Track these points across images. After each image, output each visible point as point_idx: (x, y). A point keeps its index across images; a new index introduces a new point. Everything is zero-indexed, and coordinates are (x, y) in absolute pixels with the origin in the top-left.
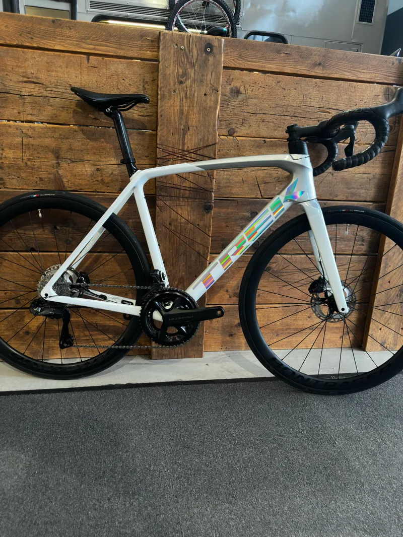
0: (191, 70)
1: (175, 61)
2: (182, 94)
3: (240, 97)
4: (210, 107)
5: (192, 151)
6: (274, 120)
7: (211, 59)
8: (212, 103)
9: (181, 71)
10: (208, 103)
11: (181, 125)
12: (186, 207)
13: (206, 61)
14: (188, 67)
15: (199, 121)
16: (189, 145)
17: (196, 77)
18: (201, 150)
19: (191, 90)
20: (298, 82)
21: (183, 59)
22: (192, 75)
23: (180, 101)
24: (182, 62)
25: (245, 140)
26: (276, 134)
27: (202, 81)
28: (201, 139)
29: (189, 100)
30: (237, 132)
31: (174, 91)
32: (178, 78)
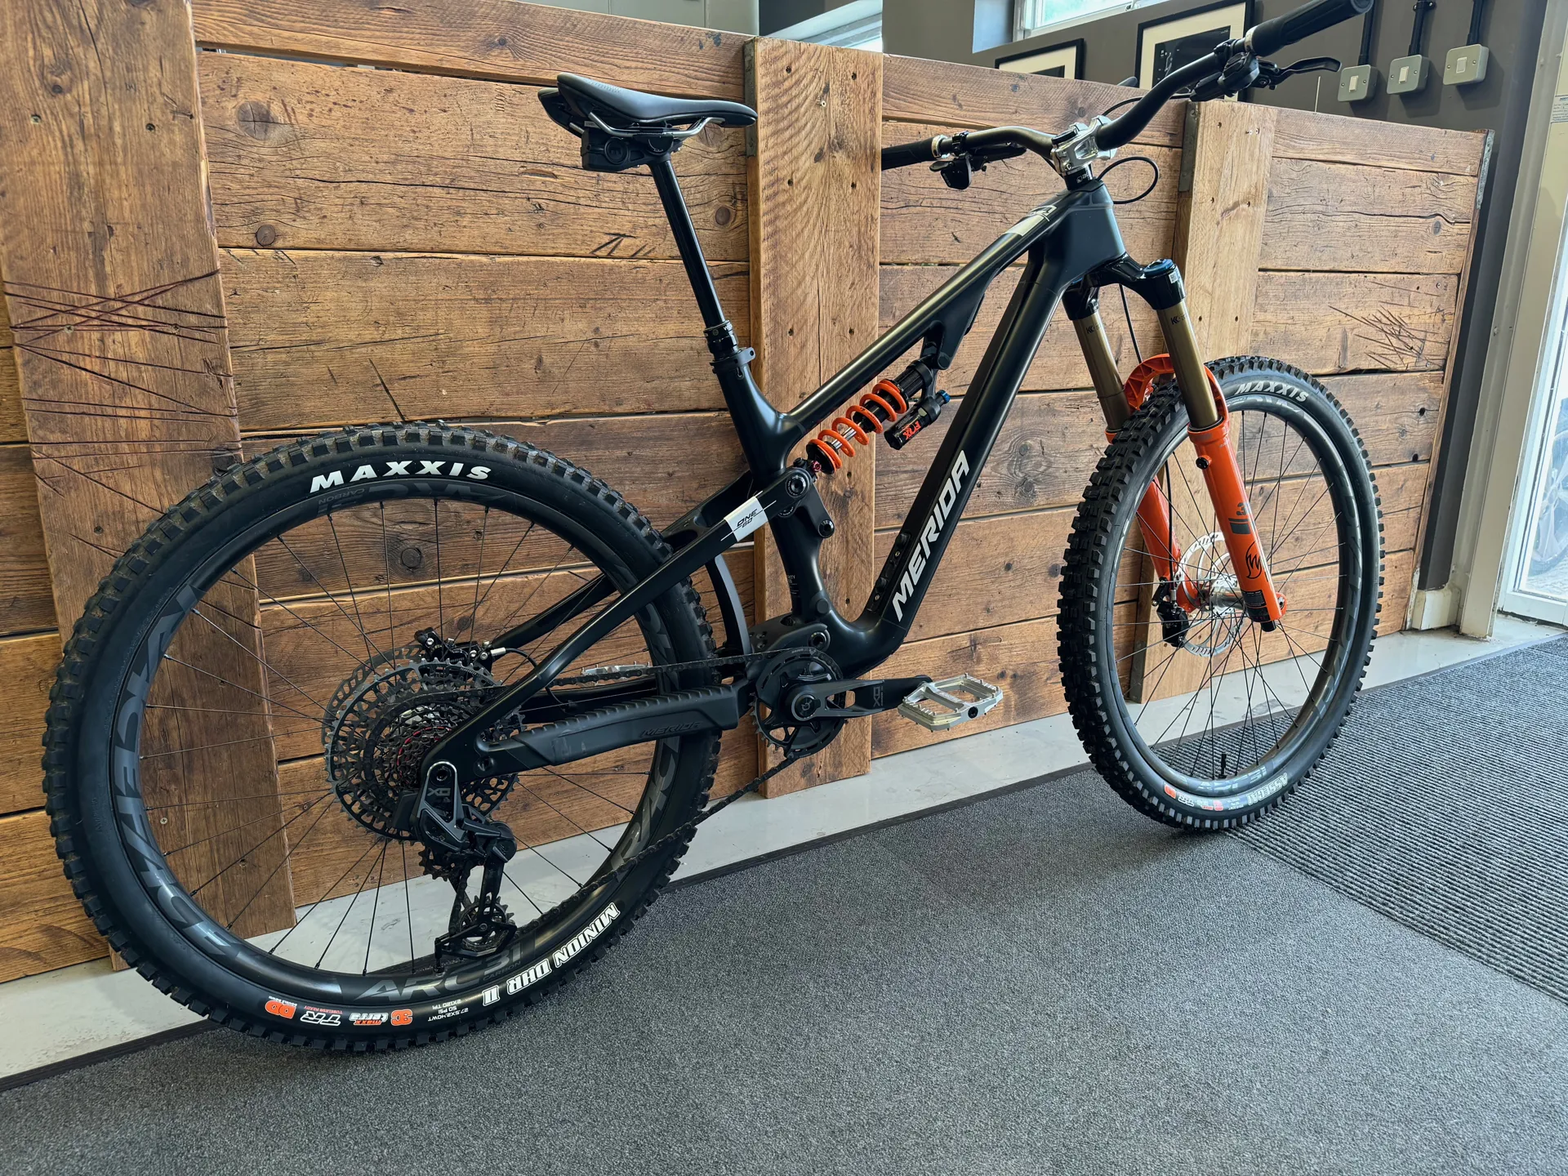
0: (85, 50)
1: (22, 21)
2: (68, 126)
3: (275, 134)
4: (175, 165)
5: (137, 298)
6: (397, 200)
7: (149, 17)
8: (179, 152)
9: (47, 53)
10: (167, 151)
11: (82, 220)
12: (147, 470)
13: (133, 26)
14: (72, 42)
15: (143, 206)
16: (121, 280)
17: (108, 74)
18: (169, 293)
19: (96, 115)
20: (448, 92)
21: (48, 16)
22: (92, 65)
23: (64, 147)
24: (49, 27)
25: (316, 259)
26: (407, 237)
27: (130, 86)
28: (160, 262)
29: (94, 145)
30: (284, 235)
31: (37, 116)
32: (42, 77)
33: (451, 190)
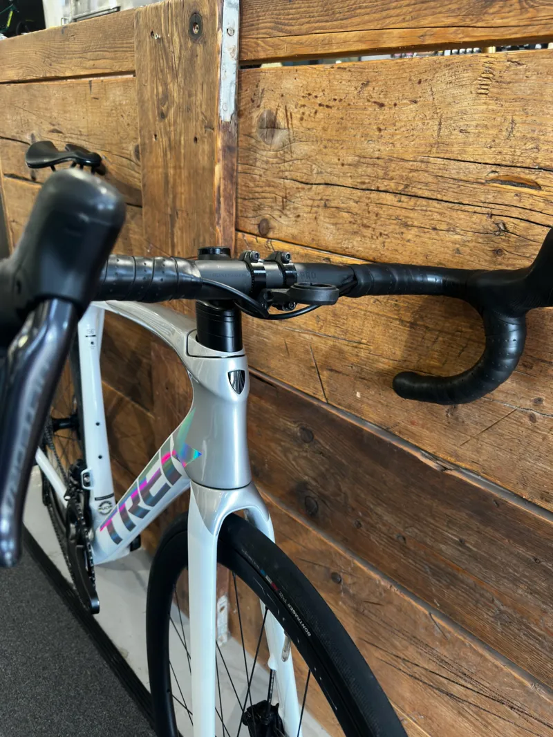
0: (174, 84)
1: (153, 69)
2: (165, 141)
3: (280, 137)
4: (204, 168)
7: (199, 49)
8: (206, 158)
9: (160, 89)
10: (200, 158)
11: (168, 206)
13: (193, 55)
14: (169, 79)
15: (189, 199)
17: (181, 101)
19: (175, 130)
21: (162, 63)
22: (175, 95)
23: (164, 156)
24: (161, 70)
27: (189, 109)
29: (173, 153)
30: (273, 228)
31: (156, 136)
32: (158, 108)
33: (404, 198)
